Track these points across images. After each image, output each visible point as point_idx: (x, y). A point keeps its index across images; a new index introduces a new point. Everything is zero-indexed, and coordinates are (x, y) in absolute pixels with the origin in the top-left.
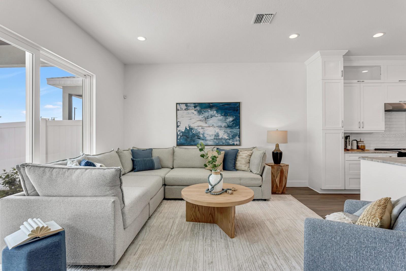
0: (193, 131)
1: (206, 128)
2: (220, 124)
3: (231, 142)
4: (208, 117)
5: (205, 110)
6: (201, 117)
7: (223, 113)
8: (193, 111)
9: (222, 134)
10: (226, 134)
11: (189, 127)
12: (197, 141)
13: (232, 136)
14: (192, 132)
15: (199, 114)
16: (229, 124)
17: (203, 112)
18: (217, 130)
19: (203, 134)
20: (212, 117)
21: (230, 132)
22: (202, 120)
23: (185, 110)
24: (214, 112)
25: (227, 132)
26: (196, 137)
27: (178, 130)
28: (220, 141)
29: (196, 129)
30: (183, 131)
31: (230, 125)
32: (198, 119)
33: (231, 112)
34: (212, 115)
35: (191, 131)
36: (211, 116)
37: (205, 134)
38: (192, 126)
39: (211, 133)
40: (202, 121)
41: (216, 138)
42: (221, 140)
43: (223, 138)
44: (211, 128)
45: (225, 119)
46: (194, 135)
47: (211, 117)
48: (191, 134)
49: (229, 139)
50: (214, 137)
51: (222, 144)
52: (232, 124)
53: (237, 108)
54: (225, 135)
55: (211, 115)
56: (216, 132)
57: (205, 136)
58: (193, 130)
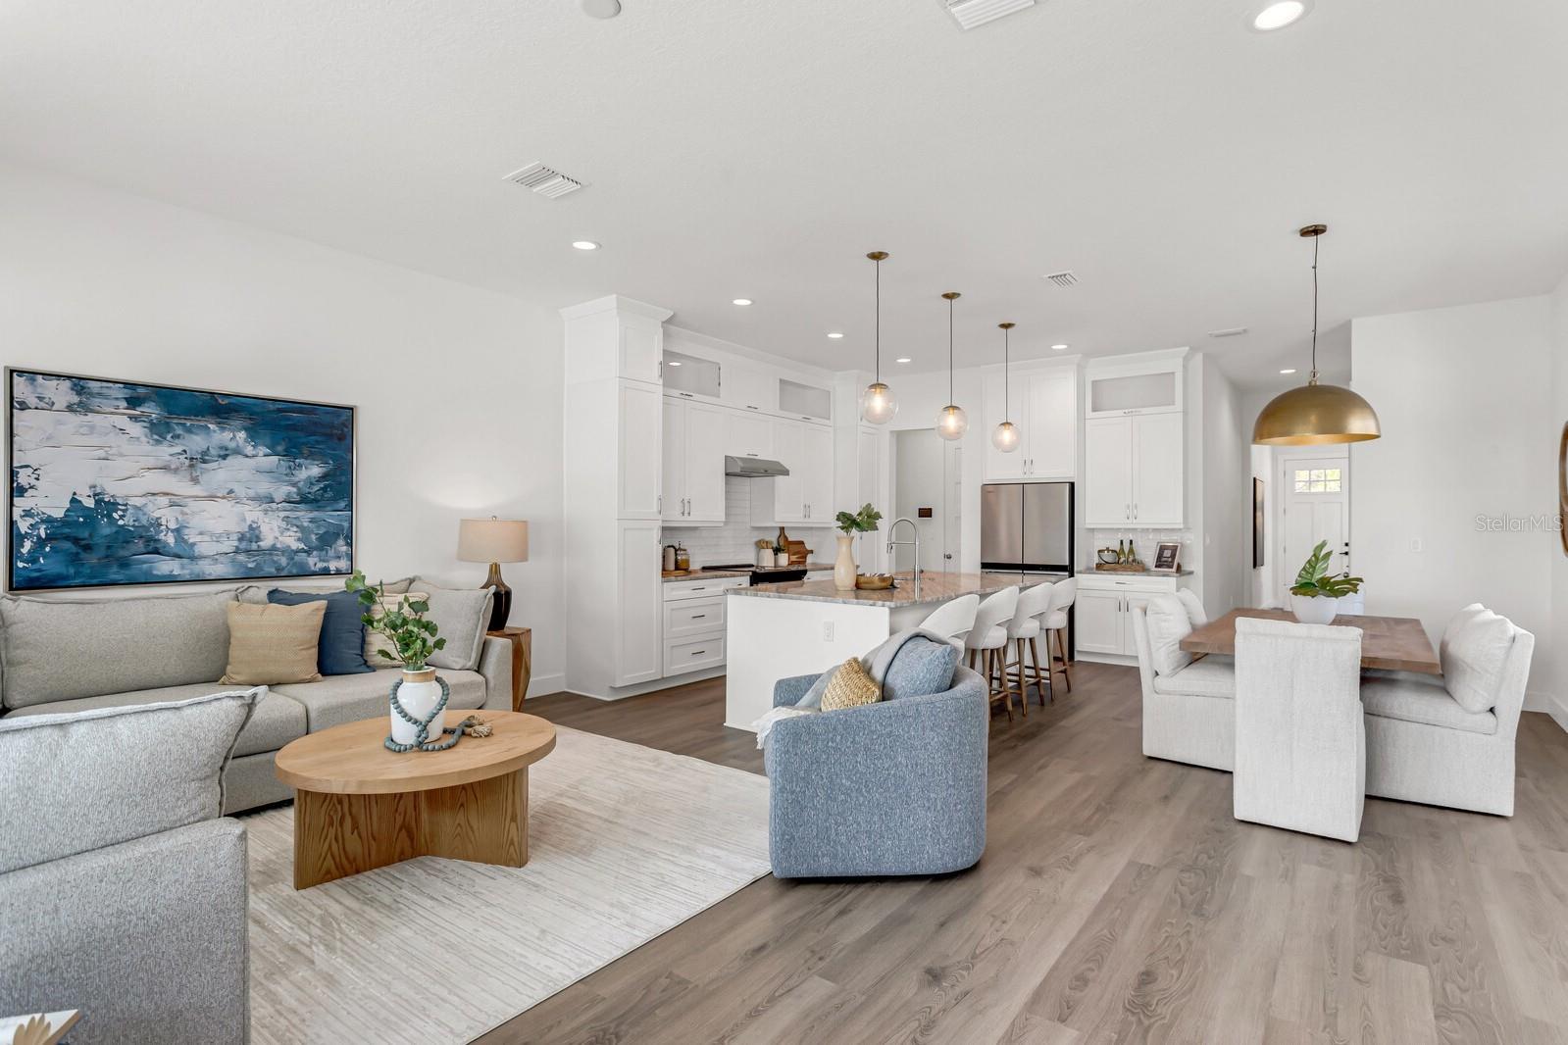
0: (122, 517)
1: (193, 506)
2: (264, 486)
3: (313, 562)
4: (205, 453)
5: (188, 424)
6: (166, 452)
7: (279, 444)
8: (123, 421)
9: (276, 529)
10: (295, 529)
11: (95, 495)
12: (145, 562)
13: (321, 538)
14: (112, 521)
15: (156, 437)
16: (308, 490)
17: (179, 431)
18: (253, 514)
19: (177, 531)
20: (227, 455)
21: (312, 521)
22: (173, 467)
23: (70, 408)
24: (234, 436)
25: (295, 522)
26: (140, 545)
27: (17, 513)
28: (267, 557)
29: (136, 508)
30: (59, 514)
31: (309, 493)
33: (318, 442)
34: (227, 450)
35: (109, 516)
36: (222, 453)
37: (186, 531)
38: (113, 489)
39: (219, 527)
40: (176, 470)
41: (243, 545)
42: (271, 554)
43: (279, 546)
44: (224, 507)
45: (290, 467)
46: (124, 536)
47: (220, 456)
48: (107, 531)
49: (305, 552)
50: (236, 543)
51: (273, 570)
52: (321, 489)
53: (342, 430)
54: (289, 533)
55: (221, 448)
56: (244, 520)
57: (191, 541)
58: (120, 513)
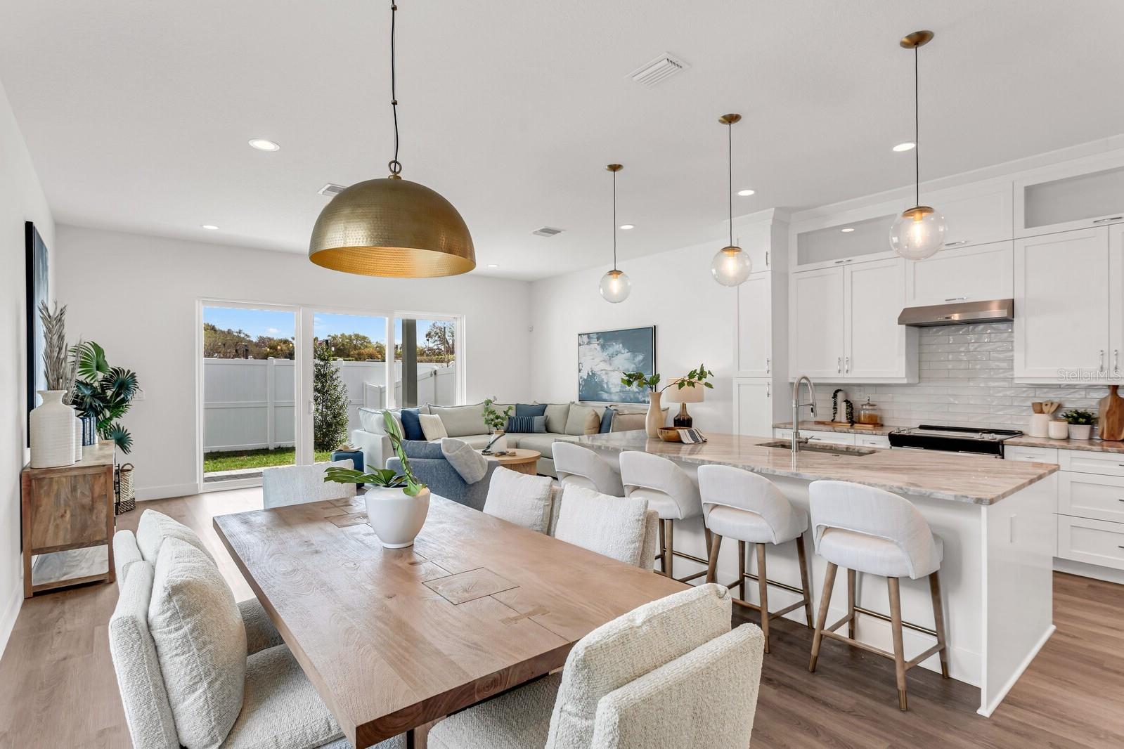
3: (641, 397)
17: (607, 347)
30: (586, 378)
32: (602, 359)
38: (596, 369)
